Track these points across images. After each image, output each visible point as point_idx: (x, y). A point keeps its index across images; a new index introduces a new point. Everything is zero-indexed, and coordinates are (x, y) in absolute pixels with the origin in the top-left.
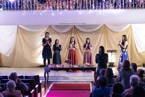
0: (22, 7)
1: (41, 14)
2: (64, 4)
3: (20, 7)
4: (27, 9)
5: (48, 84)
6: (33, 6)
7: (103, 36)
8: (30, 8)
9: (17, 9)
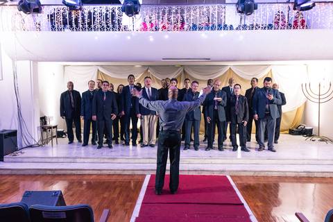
0: (93, 26)
1: (129, 38)
2: (172, 19)
3: (90, 24)
4: (102, 29)
6: (113, 23)
8: (108, 27)
9: (84, 29)
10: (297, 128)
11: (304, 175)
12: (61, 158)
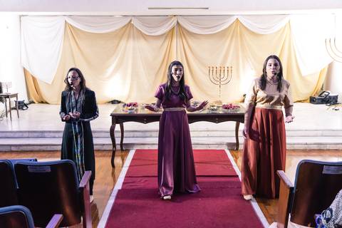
5: (122, 150)
7: (233, 43)
10: (320, 95)
11: (315, 147)
12: (25, 132)
